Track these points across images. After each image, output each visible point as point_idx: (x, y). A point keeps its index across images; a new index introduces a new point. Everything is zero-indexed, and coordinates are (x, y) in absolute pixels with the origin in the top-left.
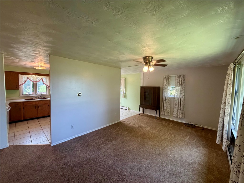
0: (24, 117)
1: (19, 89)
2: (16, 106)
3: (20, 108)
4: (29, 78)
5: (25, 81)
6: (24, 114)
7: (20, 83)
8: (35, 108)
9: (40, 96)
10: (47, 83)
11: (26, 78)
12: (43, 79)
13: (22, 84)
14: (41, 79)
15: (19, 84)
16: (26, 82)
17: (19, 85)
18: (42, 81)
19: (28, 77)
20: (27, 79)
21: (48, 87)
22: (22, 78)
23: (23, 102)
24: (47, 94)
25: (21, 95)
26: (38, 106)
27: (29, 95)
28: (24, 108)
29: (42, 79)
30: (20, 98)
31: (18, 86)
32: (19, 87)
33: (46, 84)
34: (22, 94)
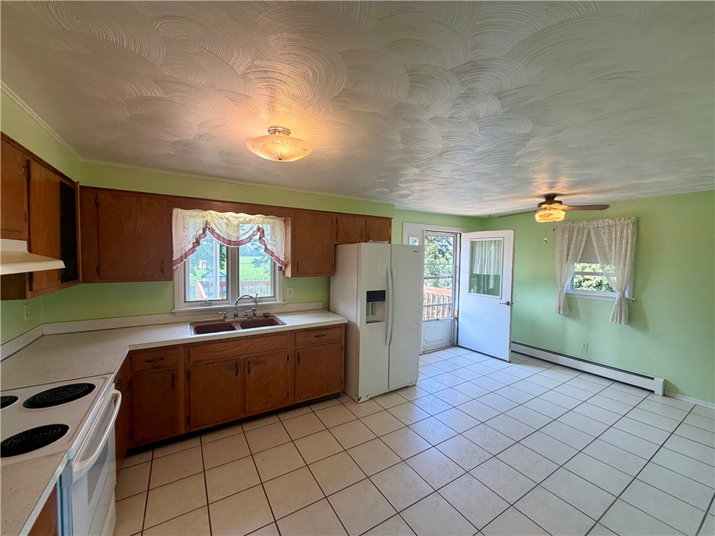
0: (188, 420)
1: (171, 279)
2: (157, 368)
3: (173, 376)
4: (213, 226)
5: (194, 241)
6: (188, 403)
7: (178, 250)
8: (237, 374)
9: (249, 307)
10: (279, 250)
11: (202, 226)
12: (263, 232)
13: (186, 255)
14: (255, 229)
15: (172, 257)
16: (197, 243)
17: (174, 258)
18: (260, 238)
19: (209, 220)
20: (204, 230)
21: (281, 269)
22: (186, 225)
23: (188, 346)
24: (274, 296)
25: (180, 307)
26: (249, 362)
27: (210, 302)
28: (188, 374)
29: (259, 229)
30: (174, 319)
31: (171, 263)
32: (174, 267)
33: (272, 254)
34: (185, 302)
